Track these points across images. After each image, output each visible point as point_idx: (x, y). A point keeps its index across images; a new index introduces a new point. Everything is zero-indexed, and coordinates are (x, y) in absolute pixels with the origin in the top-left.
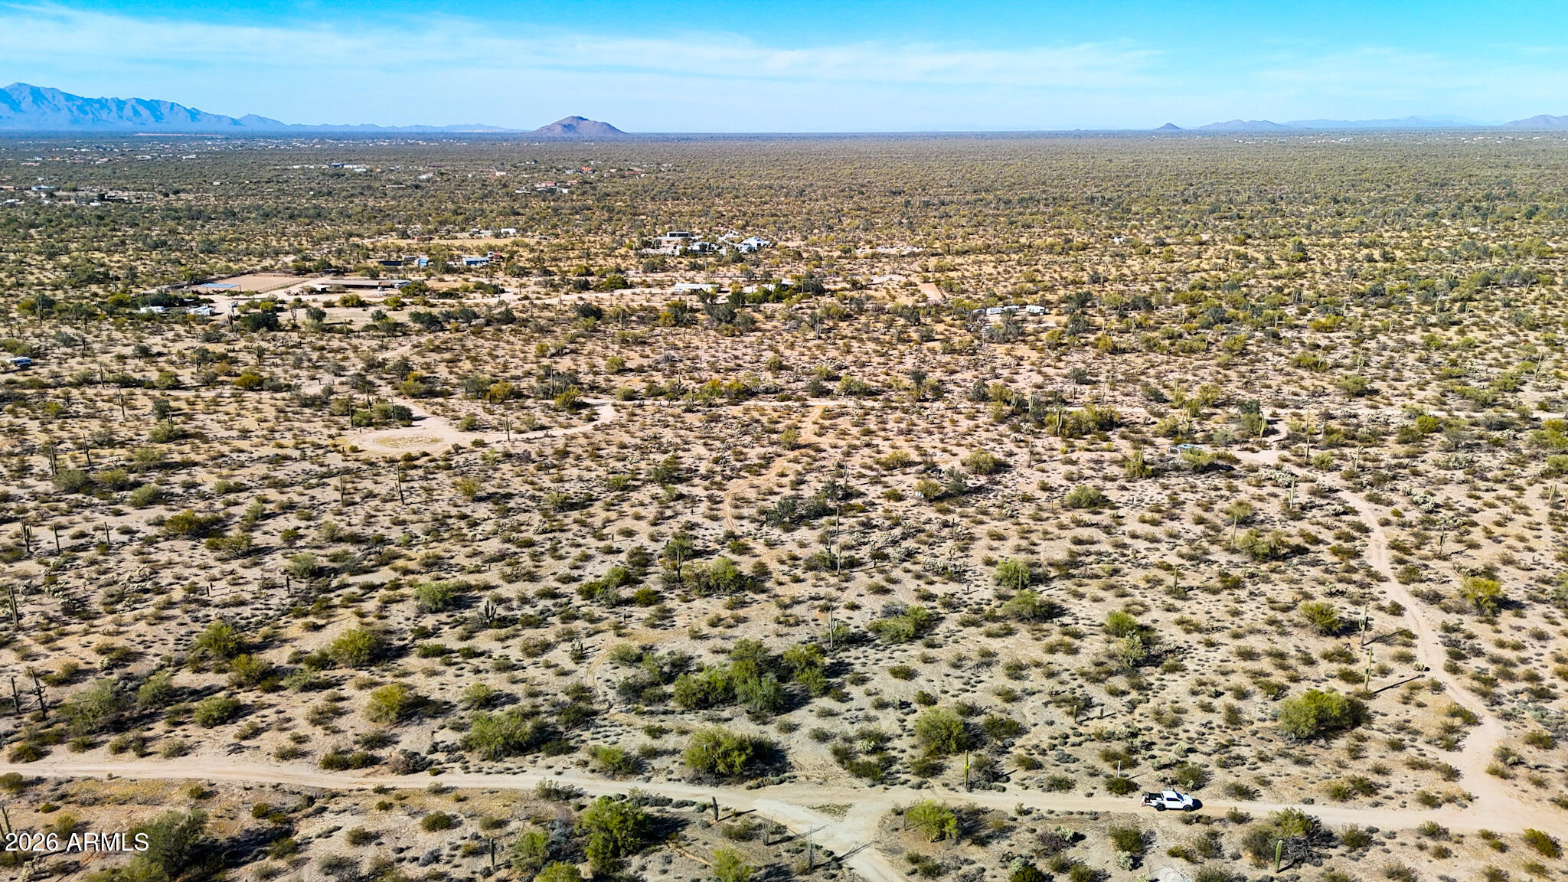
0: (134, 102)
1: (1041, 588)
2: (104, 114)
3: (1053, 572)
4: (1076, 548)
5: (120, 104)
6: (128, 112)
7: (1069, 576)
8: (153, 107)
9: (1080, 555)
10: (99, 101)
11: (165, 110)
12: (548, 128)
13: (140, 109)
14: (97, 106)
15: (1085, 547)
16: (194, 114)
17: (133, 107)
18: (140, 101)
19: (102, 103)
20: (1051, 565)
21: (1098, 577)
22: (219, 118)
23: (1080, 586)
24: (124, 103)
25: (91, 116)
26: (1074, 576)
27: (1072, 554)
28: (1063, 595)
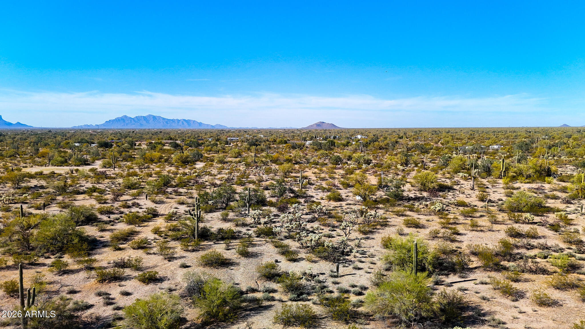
0: (183, 120)
1: (453, 278)
2: (173, 124)
3: (475, 262)
4: (512, 241)
5: (178, 121)
6: (180, 123)
7: (499, 268)
8: (188, 122)
9: (517, 247)
10: (172, 120)
11: (192, 123)
12: (311, 126)
13: (185, 123)
14: (171, 122)
15: (525, 241)
16: (200, 124)
17: (182, 122)
18: (185, 120)
19: (173, 121)
20: (474, 254)
21: (544, 272)
22: (208, 125)
23: (517, 281)
24: (180, 120)
25: (169, 124)
26: (506, 269)
27: (505, 244)
28: (486, 291)
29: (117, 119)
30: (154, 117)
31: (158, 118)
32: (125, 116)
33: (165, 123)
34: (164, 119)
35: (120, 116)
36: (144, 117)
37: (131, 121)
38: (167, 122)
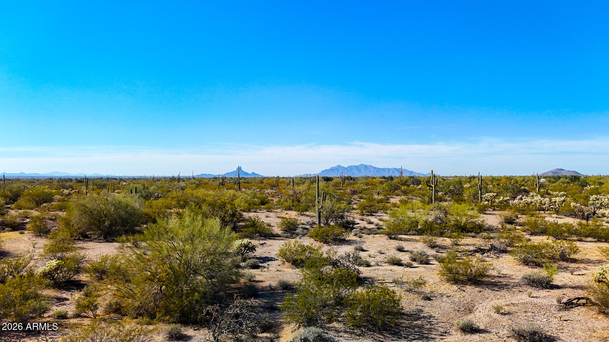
29: (332, 169)
30: (366, 167)
31: (369, 168)
32: (339, 166)
33: (376, 172)
34: (375, 168)
35: (335, 165)
36: (356, 166)
37: (344, 170)
38: (377, 171)
